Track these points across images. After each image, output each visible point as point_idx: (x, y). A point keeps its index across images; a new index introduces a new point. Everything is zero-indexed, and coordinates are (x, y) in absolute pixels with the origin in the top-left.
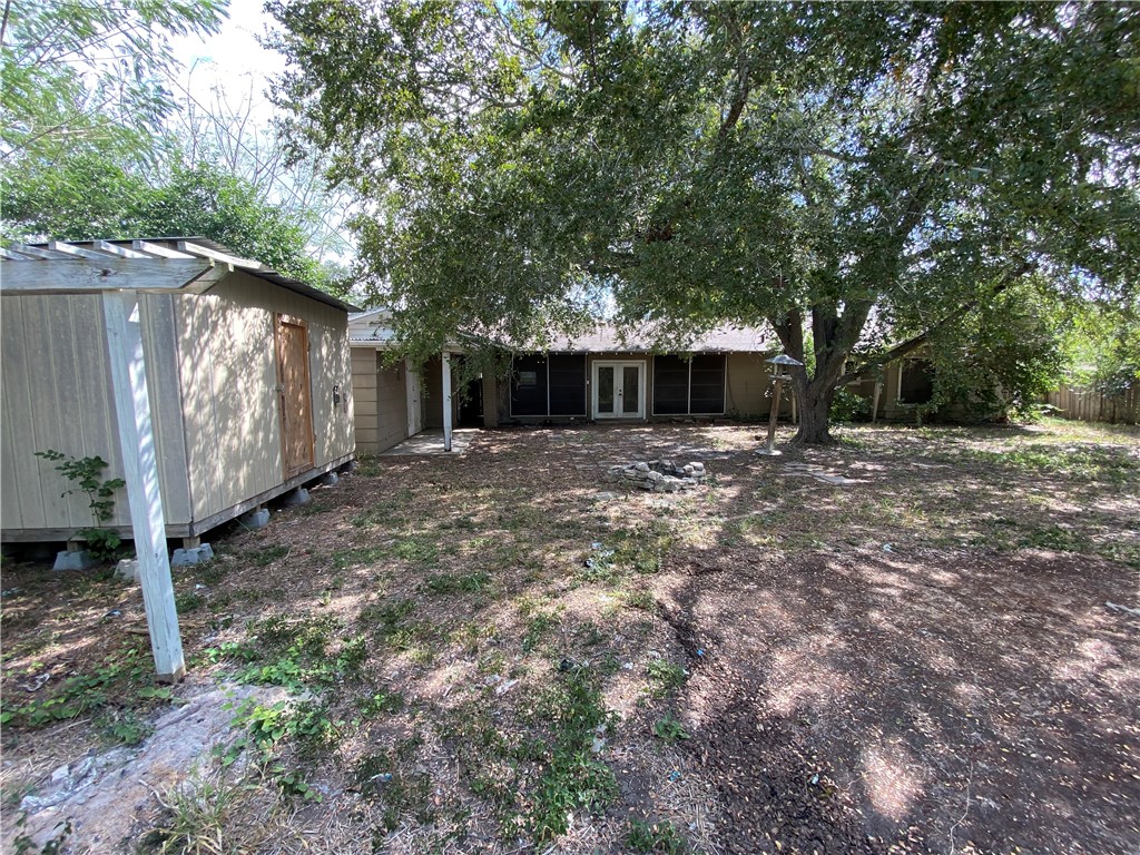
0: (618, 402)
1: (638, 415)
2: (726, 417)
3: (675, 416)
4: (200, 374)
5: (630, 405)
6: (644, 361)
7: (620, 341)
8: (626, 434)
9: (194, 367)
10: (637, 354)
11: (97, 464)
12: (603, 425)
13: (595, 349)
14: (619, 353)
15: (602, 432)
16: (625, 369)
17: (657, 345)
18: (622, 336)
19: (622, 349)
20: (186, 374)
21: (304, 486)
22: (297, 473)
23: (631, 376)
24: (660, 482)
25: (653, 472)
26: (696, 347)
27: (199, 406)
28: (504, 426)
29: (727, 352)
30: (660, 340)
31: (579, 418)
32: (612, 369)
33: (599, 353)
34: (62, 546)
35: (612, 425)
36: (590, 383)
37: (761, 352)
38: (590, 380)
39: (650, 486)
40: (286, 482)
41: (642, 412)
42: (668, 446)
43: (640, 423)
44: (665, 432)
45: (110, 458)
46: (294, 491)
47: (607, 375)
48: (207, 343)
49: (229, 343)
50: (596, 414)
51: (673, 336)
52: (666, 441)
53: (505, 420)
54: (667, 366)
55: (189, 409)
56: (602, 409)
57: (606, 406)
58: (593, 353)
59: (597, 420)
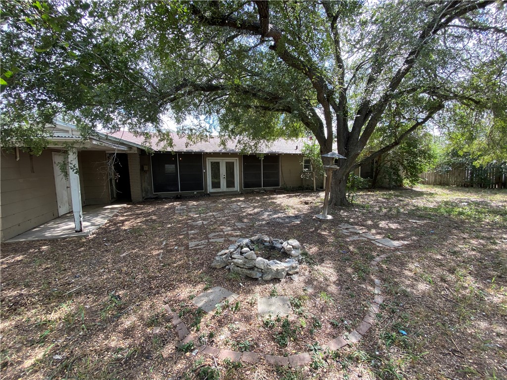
0: (223, 182)
1: (235, 189)
2: (281, 189)
3: (256, 189)
5: (230, 183)
6: (237, 158)
7: (222, 147)
8: (229, 203)
10: (233, 154)
12: (215, 197)
13: (208, 151)
14: (223, 153)
15: (214, 202)
16: (226, 163)
17: (244, 149)
18: (223, 143)
19: (223, 151)
23: (230, 167)
24: (266, 271)
25: (260, 258)
26: (266, 151)
28: (148, 200)
29: (280, 154)
30: (246, 146)
31: (199, 193)
32: (219, 163)
33: (210, 153)
35: (220, 196)
36: (206, 171)
37: (297, 154)
38: (206, 169)
39: (258, 275)
41: (237, 187)
42: (258, 213)
43: (236, 194)
44: (252, 200)
47: (216, 167)
50: (210, 189)
51: (253, 144)
52: (255, 207)
53: (150, 196)
54: (250, 161)
56: (214, 186)
57: (216, 185)
58: (207, 153)
59: (211, 193)
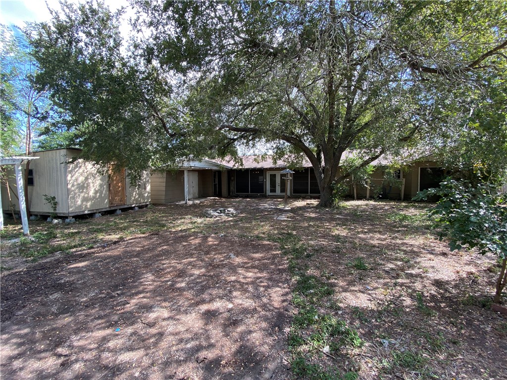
0: (278, 188)
3: (303, 195)
4: (74, 178)
5: (283, 190)
7: (274, 164)
9: (72, 177)
11: (54, 198)
12: (270, 198)
16: (281, 174)
20: (69, 178)
21: (120, 209)
22: (115, 205)
27: (73, 186)
31: (262, 195)
32: (275, 175)
34: (49, 216)
36: (266, 180)
40: (110, 207)
41: (288, 193)
45: (56, 197)
46: (116, 210)
47: (273, 177)
48: (77, 171)
49: (86, 171)
50: (268, 193)
53: (234, 195)
55: (69, 186)
56: (271, 191)
57: (273, 190)
59: (269, 195)
